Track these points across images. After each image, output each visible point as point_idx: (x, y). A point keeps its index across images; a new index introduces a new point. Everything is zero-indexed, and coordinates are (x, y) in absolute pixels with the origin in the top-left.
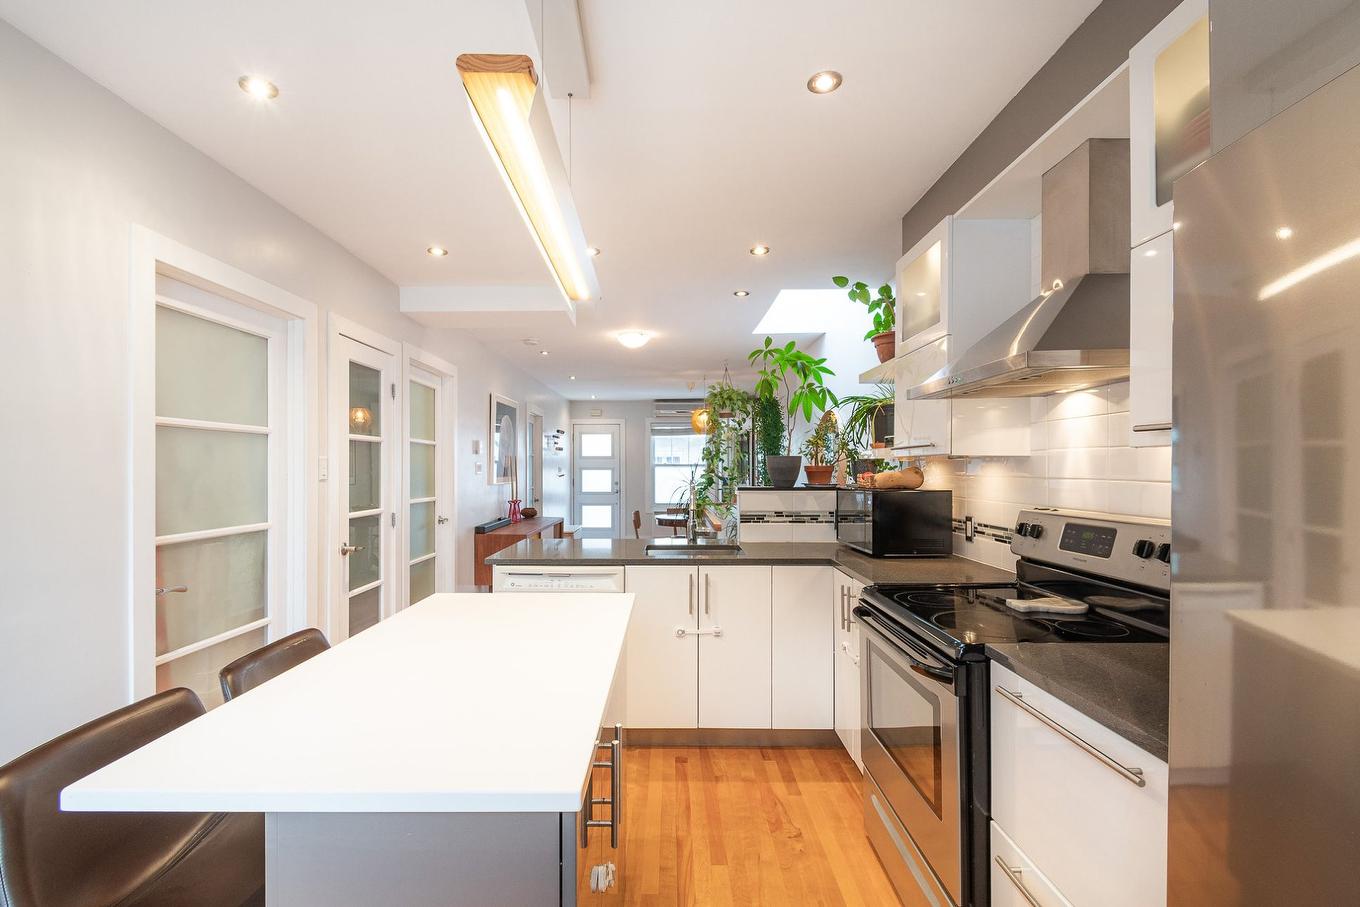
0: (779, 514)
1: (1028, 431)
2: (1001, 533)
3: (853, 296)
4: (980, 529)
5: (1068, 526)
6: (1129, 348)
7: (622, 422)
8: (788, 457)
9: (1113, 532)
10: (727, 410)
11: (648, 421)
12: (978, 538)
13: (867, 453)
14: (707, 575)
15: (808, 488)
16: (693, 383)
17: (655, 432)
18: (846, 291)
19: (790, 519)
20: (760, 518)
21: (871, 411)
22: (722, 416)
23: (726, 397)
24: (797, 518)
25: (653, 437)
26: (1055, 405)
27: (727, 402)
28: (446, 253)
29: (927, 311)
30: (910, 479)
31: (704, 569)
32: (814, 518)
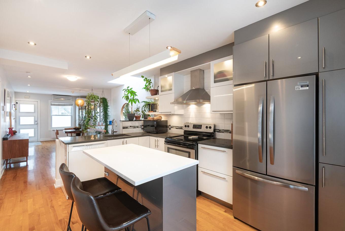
0: (131, 126)
1: (183, 110)
2: (177, 127)
3: (144, 80)
4: (172, 127)
5: (193, 125)
6: (210, 100)
7: (39, 101)
8: (131, 114)
9: (201, 125)
10: (93, 101)
11: (50, 101)
12: (172, 129)
13: (147, 113)
14: (126, 141)
15: (135, 120)
16: (74, 91)
17: (52, 105)
18: (144, 79)
19: (133, 127)
20: (127, 128)
21: (148, 104)
22: (91, 102)
23: (93, 97)
24: (134, 127)
25: (51, 106)
26: (189, 106)
27: (94, 99)
28: (35, 44)
29: (167, 87)
30: (160, 118)
31: (125, 139)
32: (138, 127)
